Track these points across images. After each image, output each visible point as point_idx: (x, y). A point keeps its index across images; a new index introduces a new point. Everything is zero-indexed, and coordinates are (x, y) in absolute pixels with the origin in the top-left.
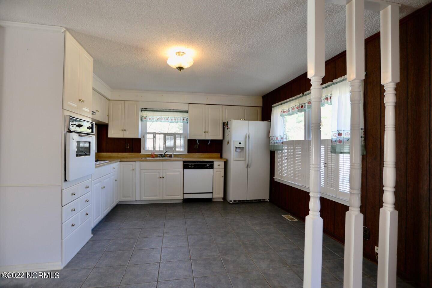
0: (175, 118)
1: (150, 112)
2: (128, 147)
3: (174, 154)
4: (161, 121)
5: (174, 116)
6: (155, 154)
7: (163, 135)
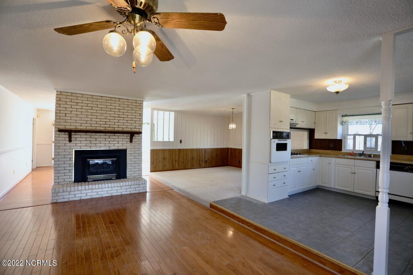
0: (375, 120)
1: (350, 117)
2: (331, 146)
3: (374, 155)
4: (361, 124)
5: (375, 118)
6: (353, 153)
7: (363, 137)
